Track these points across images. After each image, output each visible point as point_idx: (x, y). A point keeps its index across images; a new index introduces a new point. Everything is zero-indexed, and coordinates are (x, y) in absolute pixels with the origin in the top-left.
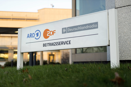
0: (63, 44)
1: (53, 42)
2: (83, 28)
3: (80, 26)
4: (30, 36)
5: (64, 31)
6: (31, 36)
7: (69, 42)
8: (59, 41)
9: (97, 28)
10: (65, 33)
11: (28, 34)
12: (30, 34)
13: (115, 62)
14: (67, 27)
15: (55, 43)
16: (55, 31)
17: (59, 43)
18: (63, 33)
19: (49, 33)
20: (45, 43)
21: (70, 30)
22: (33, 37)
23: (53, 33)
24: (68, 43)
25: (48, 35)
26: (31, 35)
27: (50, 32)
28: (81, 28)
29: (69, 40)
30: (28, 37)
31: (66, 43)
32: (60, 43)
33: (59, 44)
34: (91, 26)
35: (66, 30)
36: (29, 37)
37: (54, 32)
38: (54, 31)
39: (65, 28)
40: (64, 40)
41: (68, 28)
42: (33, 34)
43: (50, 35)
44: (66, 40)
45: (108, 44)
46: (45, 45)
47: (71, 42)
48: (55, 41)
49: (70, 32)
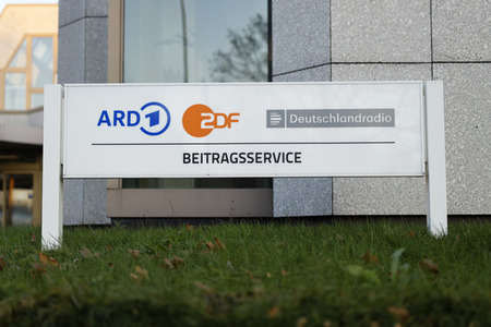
0: (272, 159)
1: (229, 150)
2: (347, 119)
3: (334, 113)
4: (116, 119)
5: (276, 119)
6: (120, 120)
7: (296, 158)
8: (255, 149)
9: (392, 124)
10: (281, 125)
11: (105, 113)
12: (116, 112)
14: (286, 107)
15: (237, 156)
16: (238, 114)
17: (254, 156)
18: (270, 125)
19: (209, 118)
20: (191, 150)
21: (300, 119)
22: (129, 124)
23: (228, 121)
24: (291, 158)
25: (203, 126)
26: (119, 115)
27: (216, 115)
28: (338, 118)
29: (294, 149)
30: (101, 121)
31: (285, 157)
32: (257, 158)
33: (255, 159)
34: (372, 119)
35: (283, 117)
36: (108, 122)
37: (233, 118)
38: (231, 115)
39: (281, 112)
40: (276, 150)
41: (289, 112)
42: (129, 113)
43: (216, 127)
44: (285, 149)
46: (194, 158)
47: (302, 158)
48: (239, 149)
49: (298, 125)
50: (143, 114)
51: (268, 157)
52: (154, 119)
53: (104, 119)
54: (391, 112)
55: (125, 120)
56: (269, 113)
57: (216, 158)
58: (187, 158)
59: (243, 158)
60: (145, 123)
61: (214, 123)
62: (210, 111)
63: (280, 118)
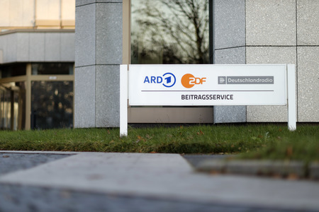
1: (202, 94)
2: (253, 81)
3: (247, 77)
4: (152, 80)
5: (222, 80)
6: (154, 80)
7: (231, 97)
8: (213, 93)
9: (273, 83)
10: (224, 83)
11: (147, 77)
12: (152, 77)
13: (292, 126)
14: (226, 76)
15: (205, 96)
16: (205, 78)
18: (219, 83)
19: (192, 80)
20: (185, 94)
21: (233, 81)
22: (158, 82)
23: (201, 81)
24: (229, 97)
25: (190, 83)
27: (196, 79)
28: (249, 80)
29: (230, 93)
30: (145, 81)
31: (226, 97)
33: (213, 97)
34: (264, 81)
36: (148, 81)
37: (203, 80)
38: (202, 78)
39: (224, 77)
40: (222, 94)
42: (158, 77)
43: (196, 84)
44: (226, 93)
45: (284, 103)
46: (186, 97)
47: (233, 97)
48: (206, 93)
49: (231, 83)
50: (164, 78)
51: (219, 97)
52: (169, 80)
53: (146, 80)
54: (272, 78)
55: (156, 81)
56: (219, 77)
57: (196, 97)
58: (183, 97)
59: (208, 97)
60: (165, 82)
61: (195, 82)
62: (193, 77)
63: (224, 80)
